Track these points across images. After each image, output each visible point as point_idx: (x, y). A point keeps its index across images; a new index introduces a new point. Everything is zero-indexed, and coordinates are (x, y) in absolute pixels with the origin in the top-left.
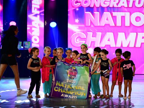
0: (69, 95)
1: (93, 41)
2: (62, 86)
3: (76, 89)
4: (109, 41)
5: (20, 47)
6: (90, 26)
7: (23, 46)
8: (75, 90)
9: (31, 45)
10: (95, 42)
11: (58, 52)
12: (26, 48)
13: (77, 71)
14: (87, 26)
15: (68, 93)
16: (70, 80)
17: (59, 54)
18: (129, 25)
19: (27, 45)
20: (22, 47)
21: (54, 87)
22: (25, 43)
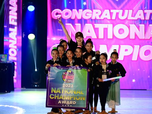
18: (112, 38)
22: (2, 56)
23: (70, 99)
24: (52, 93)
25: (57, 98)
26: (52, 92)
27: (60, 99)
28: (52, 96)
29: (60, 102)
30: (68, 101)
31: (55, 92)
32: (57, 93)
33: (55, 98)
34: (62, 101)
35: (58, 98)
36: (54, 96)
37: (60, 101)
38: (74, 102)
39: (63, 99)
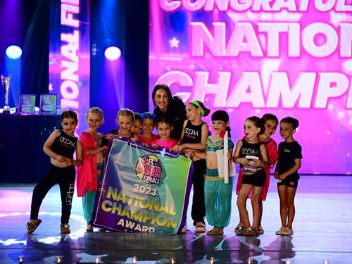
0: (137, 223)
1: (209, 92)
2: (121, 201)
3: (156, 210)
4: (248, 94)
5: (32, 108)
6: (202, 57)
7: (38, 107)
8: (153, 213)
9: (60, 105)
10: (215, 94)
11: (120, 121)
12: (46, 110)
13: (160, 166)
14: (196, 58)
15: (136, 219)
16: (141, 187)
17: (124, 125)
18: (298, 55)
19: (48, 104)
20: (37, 109)
21: (102, 200)
22: (45, 98)
23: (144, 221)
24: (108, 199)
25: (117, 211)
26: (109, 196)
27: (123, 215)
28: (107, 206)
29: (121, 222)
30: (138, 225)
31: (114, 198)
32: (118, 200)
33: (113, 212)
34: (127, 222)
35: (119, 213)
36: (111, 207)
37: (122, 220)
38: (150, 228)
39: (128, 217)
